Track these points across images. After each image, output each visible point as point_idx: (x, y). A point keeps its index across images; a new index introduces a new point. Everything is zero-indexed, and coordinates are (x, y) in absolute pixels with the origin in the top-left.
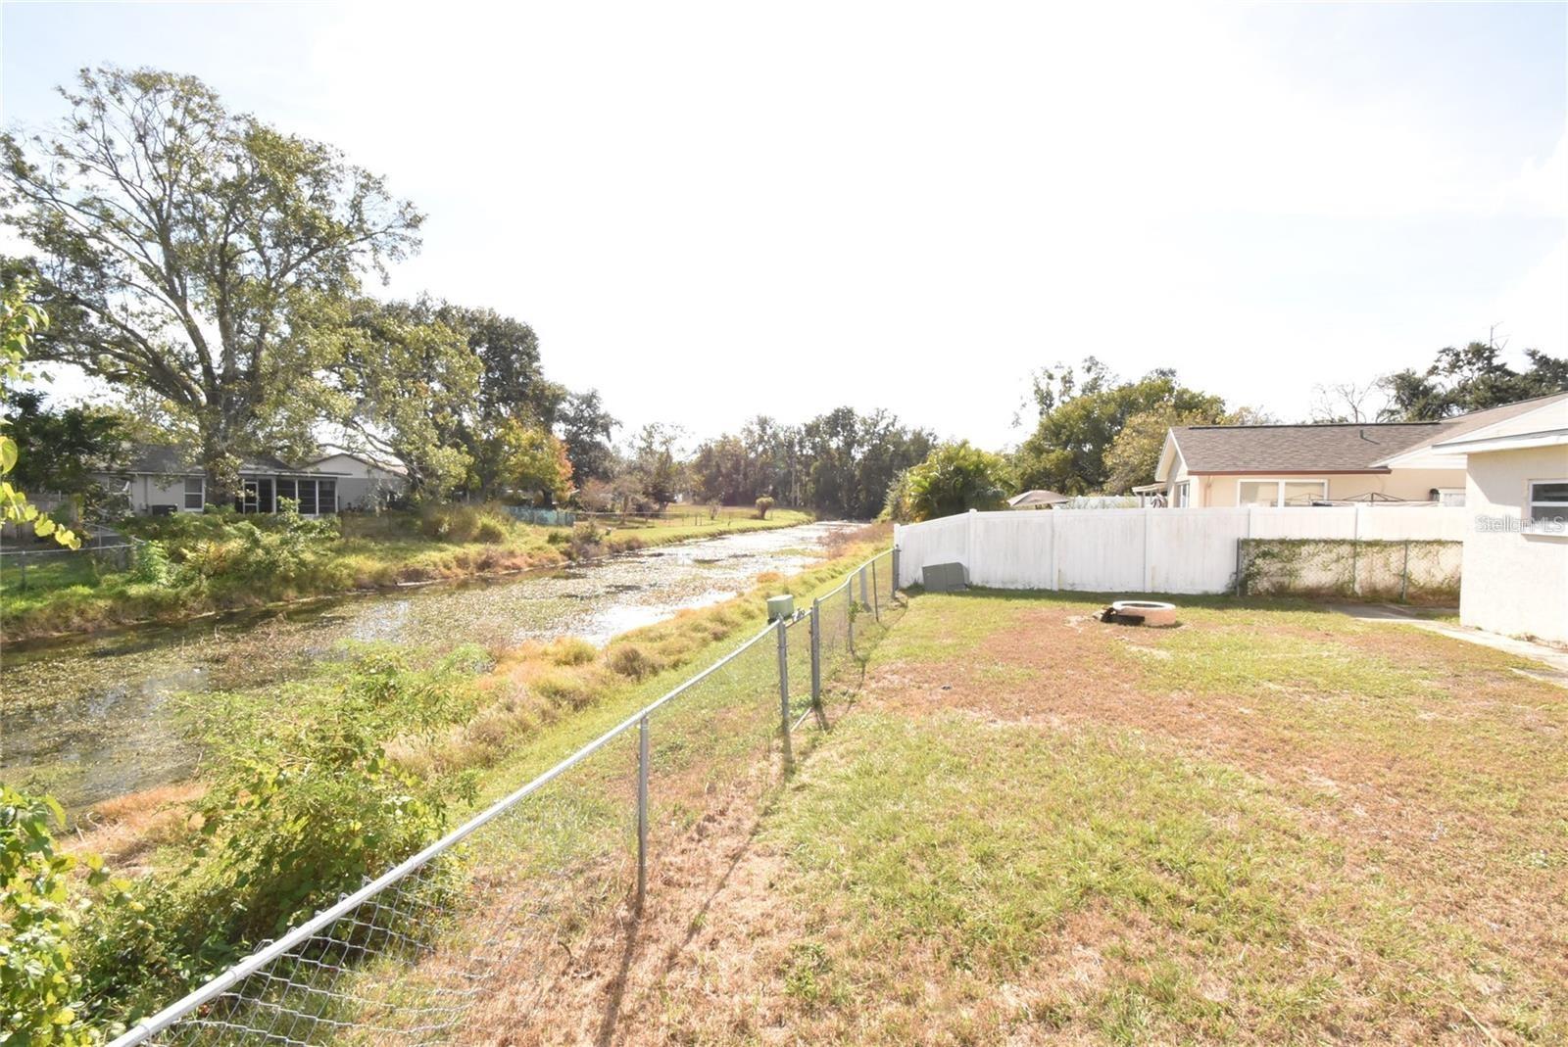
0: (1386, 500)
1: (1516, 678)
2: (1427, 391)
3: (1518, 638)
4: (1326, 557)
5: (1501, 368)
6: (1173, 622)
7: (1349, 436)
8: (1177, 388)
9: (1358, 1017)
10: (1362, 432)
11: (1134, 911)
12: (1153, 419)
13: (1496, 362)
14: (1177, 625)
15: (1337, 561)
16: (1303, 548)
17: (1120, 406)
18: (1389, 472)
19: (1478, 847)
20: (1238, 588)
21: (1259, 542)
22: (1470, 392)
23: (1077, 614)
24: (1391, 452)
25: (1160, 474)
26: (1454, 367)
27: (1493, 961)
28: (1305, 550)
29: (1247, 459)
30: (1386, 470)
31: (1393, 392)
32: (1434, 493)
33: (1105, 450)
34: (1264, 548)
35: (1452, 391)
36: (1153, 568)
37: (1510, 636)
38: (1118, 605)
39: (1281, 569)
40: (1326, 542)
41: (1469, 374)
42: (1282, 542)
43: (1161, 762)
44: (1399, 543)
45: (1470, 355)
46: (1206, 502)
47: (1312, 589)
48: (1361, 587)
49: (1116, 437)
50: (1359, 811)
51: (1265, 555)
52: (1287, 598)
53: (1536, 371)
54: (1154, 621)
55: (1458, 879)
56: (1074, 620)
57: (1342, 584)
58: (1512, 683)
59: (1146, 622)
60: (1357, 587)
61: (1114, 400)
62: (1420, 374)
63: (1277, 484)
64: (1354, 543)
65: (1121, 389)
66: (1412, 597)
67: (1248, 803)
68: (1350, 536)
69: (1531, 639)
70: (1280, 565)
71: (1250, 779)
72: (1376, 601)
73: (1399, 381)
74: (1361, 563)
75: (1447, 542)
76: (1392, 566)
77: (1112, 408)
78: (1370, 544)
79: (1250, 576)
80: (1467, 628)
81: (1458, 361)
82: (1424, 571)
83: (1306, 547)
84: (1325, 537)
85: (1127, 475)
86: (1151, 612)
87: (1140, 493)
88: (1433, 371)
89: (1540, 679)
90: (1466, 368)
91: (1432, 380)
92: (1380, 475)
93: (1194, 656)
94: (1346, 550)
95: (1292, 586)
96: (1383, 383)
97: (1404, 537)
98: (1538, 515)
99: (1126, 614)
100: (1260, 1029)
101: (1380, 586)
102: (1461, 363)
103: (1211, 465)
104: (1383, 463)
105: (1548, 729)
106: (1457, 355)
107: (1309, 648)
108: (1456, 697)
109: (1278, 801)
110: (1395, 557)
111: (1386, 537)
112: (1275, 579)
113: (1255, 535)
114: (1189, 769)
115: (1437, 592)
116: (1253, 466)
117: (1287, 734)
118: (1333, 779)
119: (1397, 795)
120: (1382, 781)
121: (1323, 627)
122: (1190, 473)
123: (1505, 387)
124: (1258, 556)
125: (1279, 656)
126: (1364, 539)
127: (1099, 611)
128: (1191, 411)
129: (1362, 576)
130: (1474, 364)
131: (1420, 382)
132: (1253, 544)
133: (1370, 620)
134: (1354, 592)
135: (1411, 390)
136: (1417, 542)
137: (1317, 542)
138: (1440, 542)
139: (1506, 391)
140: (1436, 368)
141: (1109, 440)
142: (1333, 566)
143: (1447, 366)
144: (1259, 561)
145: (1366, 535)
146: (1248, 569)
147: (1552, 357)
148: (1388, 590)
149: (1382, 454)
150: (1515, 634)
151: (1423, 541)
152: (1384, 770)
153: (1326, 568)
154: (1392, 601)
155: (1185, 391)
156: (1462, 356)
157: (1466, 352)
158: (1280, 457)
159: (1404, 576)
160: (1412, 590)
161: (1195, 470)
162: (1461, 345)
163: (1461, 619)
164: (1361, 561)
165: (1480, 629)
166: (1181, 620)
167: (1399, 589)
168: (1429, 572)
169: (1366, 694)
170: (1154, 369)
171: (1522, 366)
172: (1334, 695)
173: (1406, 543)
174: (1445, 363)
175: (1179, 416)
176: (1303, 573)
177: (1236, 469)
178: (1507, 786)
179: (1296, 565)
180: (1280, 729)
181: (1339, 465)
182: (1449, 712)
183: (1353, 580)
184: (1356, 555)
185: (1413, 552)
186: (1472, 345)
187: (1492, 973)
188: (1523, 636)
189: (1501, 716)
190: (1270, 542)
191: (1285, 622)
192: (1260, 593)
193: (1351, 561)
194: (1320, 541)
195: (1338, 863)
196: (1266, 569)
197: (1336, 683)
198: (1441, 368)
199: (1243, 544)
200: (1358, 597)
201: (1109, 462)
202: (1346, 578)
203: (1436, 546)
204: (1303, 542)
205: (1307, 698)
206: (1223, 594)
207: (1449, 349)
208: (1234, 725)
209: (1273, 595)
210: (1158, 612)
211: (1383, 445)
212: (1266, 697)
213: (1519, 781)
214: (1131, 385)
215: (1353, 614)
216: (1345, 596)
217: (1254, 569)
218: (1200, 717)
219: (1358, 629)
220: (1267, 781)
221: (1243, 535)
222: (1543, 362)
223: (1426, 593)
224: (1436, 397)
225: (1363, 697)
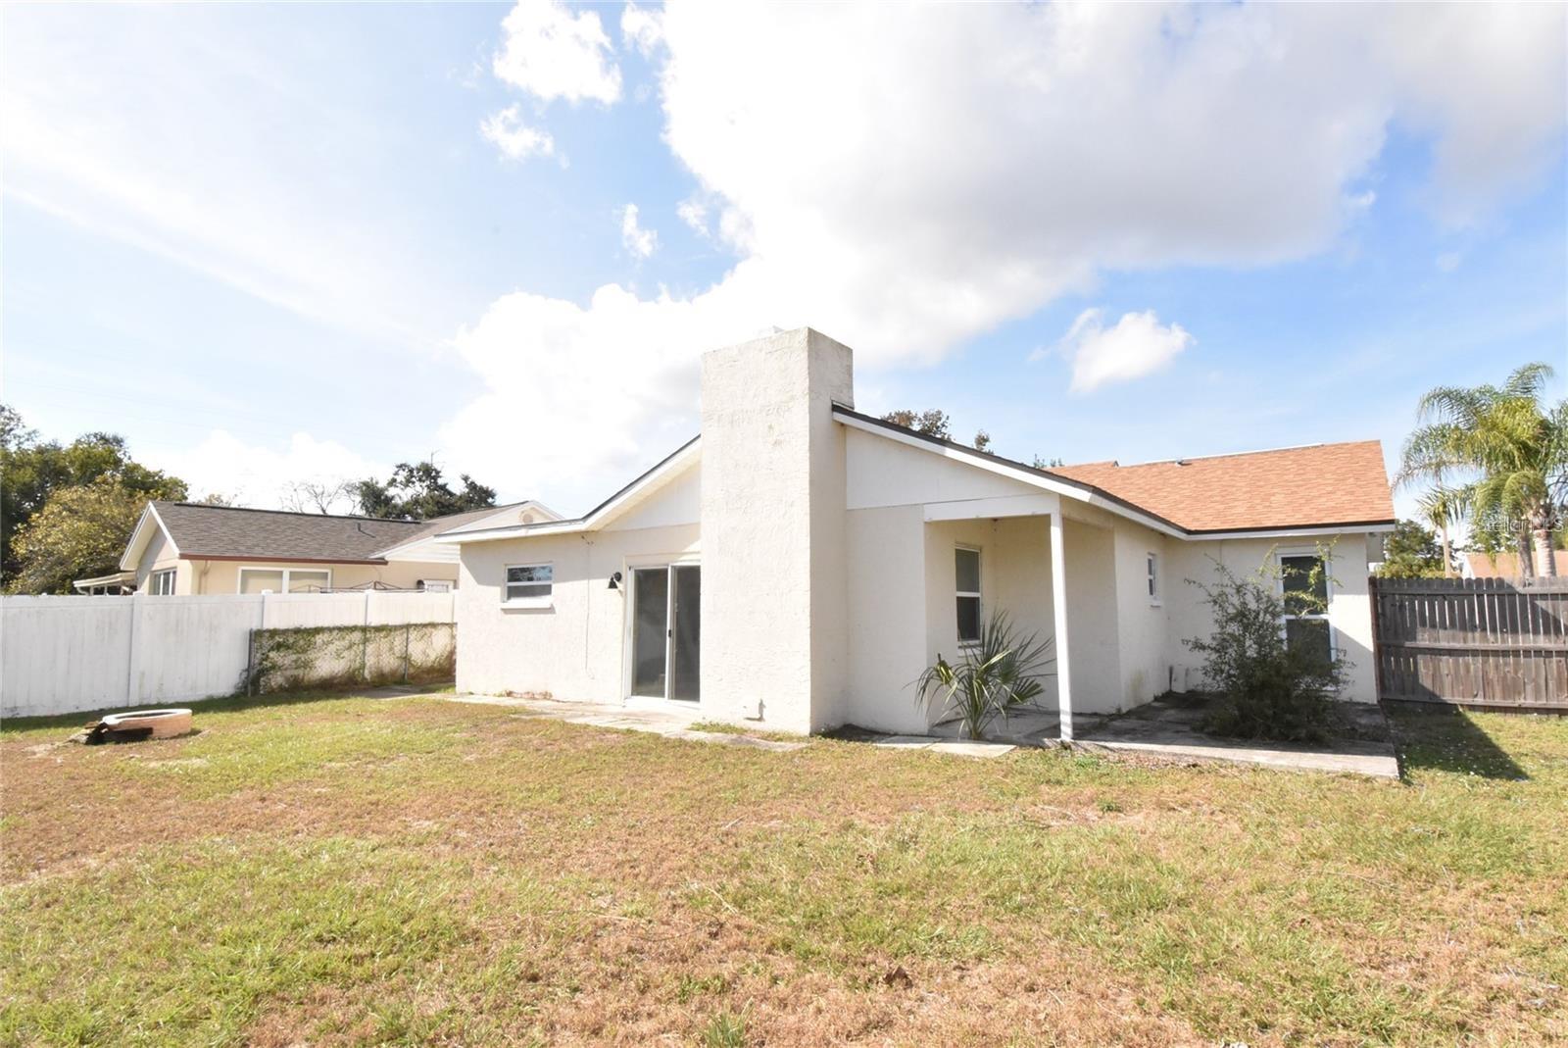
0: (385, 589)
1: (515, 720)
2: (388, 500)
3: (501, 695)
4: (338, 644)
5: (443, 488)
6: (189, 730)
7: (348, 528)
8: (126, 461)
9: (546, 959)
10: (359, 524)
11: (319, 989)
12: (93, 496)
13: (440, 481)
14: (194, 732)
15: (350, 647)
16: (317, 637)
17: (40, 473)
18: (386, 563)
19: (552, 827)
20: (249, 687)
21: (273, 633)
22: (422, 507)
23: (44, 742)
24: (386, 546)
25: (128, 561)
26: (408, 482)
27: (599, 886)
28: (319, 639)
29: (249, 544)
30: (383, 562)
31: (358, 499)
32: (420, 583)
33: (17, 532)
34: (278, 639)
35: (407, 503)
36: (143, 674)
37: (495, 695)
38: (111, 720)
39: (296, 661)
40: (340, 629)
41: (419, 489)
42: (297, 631)
43: (263, 858)
44: (401, 627)
45: (421, 473)
46: (200, 589)
47: (326, 680)
48: (370, 672)
49: (35, 516)
50: (462, 834)
51: (279, 647)
52: (300, 691)
53: (468, 493)
54: (166, 731)
55: (551, 851)
56: (41, 750)
57: (354, 672)
58: (514, 723)
59: (155, 734)
60: (367, 674)
61: (30, 464)
62: (382, 484)
63: (280, 574)
64: (364, 629)
65: (41, 451)
66: (413, 677)
67: (370, 859)
68: (361, 623)
69: (509, 694)
70: (294, 657)
71: (359, 843)
72: (384, 684)
73: (364, 488)
74: (370, 648)
75: (438, 624)
76: (396, 649)
77: (27, 475)
78: (378, 629)
79: (263, 672)
80: (462, 694)
81: (412, 477)
82: (425, 651)
83: (321, 636)
84: (338, 623)
85: (50, 569)
86: (163, 721)
87: (87, 589)
88: (392, 483)
89: (528, 718)
90: (417, 484)
91: (391, 492)
92: (377, 566)
93: (235, 757)
94: (357, 636)
95: (306, 678)
96: (349, 489)
97: (406, 622)
98: (513, 593)
99: (124, 728)
100: (486, 1007)
101: (386, 670)
102: (414, 479)
103: (208, 549)
104: (380, 555)
105: (549, 747)
106: (411, 471)
107: (349, 728)
108: (483, 740)
109: (396, 850)
110: (398, 640)
111: (392, 622)
112: (289, 673)
113: (271, 623)
114: (297, 853)
115: (430, 670)
116: (257, 552)
117: (373, 798)
118: (430, 820)
119: (482, 814)
120: (467, 808)
121: (350, 709)
122: (183, 556)
123: (447, 504)
124: (272, 649)
125: (328, 739)
126: (373, 625)
127: (81, 733)
128: (147, 492)
129: (370, 661)
130: (424, 481)
131: (382, 491)
132: (267, 635)
133: (388, 699)
134: (364, 678)
135: (374, 497)
136: (416, 625)
137: (330, 630)
138: (433, 625)
139: (448, 507)
140: (394, 480)
141: (24, 517)
142: (346, 654)
143: (404, 480)
144: (272, 654)
145: (374, 621)
146: (261, 664)
147: (479, 483)
148: (393, 673)
149: (380, 546)
150: (497, 693)
151: (421, 625)
152: (464, 800)
153: (339, 655)
154: (396, 683)
155: (137, 467)
156: (415, 473)
157: (419, 470)
158: (284, 545)
159: (406, 658)
160: (412, 670)
161: (186, 552)
162: (414, 463)
163: (457, 688)
164: (371, 647)
165: (471, 694)
166: (197, 727)
167: (401, 670)
168: (424, 653)
169: (418, 752)
170: (93, 431)
171: (458, 488)
172: (393, 759)
173: (408, 627)
174: (402, 476)
175: (131, 496)
176: (318, 663)
177: (238, 555)
178: (546, 786)
179: (311, 655)
180: (363, 796)
181: (342, 554)
182: (484, 751)
183: (363, 666)
184: (365, 641)
185: (413, 635)
186: (423, 464)
187: (601, 894)
188: (504, 693)
189: (519, 745)
190: (285, 632)
191: (313, 711)
192: (273, 691)
193: (361, 647)
194: (334, 629)
195: (470, 874)
196: (280, 663)
197: (390, 751)
198: (399, 480)
199: (256, 636)
200: (368, 683)
201: (21, 549)
202: (358, 665)
203: (430, 629)
204: (318, 631)
205: (371, 766)
206: (232, 696)
207: (405, 465)
208: (319, 804)
209: (286, 690)
210: (170, 719)
211: (378, 538)
212: (336, 775)
213: (552, 781)
214: (57, 449)
215: (372, 697)
216: (356, 684)
217: (267, 664)
218: (281, 807)
219: (382, 707)
220: (375, 839)
221: (255, 626)
222: (473, 486)
223: (423, 672)
224: (395, 506)
225: (418, 755)
